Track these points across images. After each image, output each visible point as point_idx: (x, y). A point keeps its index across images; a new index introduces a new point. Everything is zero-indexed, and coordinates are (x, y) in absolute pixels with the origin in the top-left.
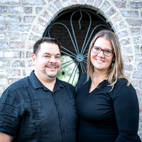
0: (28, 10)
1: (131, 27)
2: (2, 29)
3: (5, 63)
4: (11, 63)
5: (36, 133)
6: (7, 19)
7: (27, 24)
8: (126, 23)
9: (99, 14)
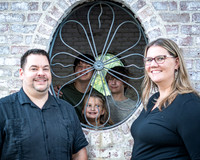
0: (33, 6)
1: (166, 23)
2: (3, 31)
3: (6, 72)
4: (14, 71)
5: (16, 153)
6: (9, 18)
7: (32, 24)
8: (159, 19)
9: (125, 7)
